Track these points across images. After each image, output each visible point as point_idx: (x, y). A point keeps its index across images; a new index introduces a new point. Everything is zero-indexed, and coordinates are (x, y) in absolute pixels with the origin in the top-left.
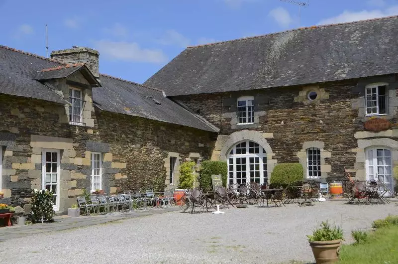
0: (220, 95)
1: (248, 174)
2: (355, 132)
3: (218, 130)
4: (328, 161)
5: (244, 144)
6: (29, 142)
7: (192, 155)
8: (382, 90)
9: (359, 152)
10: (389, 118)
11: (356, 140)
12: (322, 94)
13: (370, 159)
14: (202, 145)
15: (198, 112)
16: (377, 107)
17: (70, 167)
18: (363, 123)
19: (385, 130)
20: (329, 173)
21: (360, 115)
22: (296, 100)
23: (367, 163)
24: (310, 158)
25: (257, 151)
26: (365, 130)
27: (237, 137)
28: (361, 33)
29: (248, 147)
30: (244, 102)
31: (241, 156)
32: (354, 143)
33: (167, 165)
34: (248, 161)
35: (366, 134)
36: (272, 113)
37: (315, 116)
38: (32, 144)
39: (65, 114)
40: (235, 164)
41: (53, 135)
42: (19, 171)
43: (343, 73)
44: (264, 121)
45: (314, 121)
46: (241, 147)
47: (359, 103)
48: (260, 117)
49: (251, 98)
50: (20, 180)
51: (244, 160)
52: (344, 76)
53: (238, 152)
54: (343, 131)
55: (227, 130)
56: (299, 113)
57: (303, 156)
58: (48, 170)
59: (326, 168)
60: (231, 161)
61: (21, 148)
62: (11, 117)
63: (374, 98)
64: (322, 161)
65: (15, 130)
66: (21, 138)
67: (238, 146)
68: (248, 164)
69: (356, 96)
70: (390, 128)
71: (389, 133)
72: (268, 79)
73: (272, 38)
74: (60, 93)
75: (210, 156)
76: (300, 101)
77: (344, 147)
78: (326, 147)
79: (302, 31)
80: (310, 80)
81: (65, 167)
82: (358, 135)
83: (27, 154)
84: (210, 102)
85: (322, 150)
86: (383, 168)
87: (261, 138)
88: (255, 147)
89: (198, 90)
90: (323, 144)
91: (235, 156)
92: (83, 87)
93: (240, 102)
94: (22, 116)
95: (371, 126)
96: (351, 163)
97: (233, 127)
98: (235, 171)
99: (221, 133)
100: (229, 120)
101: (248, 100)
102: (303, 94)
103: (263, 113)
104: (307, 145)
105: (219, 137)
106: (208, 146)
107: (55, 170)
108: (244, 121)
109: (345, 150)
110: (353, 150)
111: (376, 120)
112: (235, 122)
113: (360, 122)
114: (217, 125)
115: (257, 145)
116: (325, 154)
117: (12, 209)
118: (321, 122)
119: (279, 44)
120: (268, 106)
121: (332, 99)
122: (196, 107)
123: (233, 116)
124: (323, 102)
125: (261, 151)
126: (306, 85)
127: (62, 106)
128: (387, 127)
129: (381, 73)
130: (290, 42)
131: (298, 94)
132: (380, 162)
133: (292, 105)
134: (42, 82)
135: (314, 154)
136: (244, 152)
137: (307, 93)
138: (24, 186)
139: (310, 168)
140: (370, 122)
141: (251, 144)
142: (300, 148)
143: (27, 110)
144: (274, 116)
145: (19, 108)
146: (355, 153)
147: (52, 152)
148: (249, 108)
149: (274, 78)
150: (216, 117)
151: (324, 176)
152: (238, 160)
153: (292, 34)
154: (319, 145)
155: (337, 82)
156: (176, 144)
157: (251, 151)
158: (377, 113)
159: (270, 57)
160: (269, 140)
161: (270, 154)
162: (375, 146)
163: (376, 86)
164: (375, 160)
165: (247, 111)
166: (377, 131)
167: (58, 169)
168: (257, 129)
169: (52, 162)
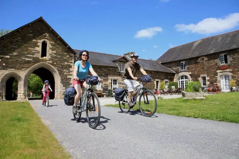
0: (175, 62)
1: (184, 86)
2: (217, 70)
3: (175, 72)
4: (208, 80)
5: (183, 76)
6: (107, 77)
7: (165, 80)
8: (226, 56)
9: (218, 77)
10: (227, 65)
11: (217, 73)
12: (206, 59)
13: (223, 79)
14: (170, 77)
15: (170, 67)
16: (224, 61)
17: (120, 83)
18: (219, 67)
19: (227, 69)
20: (209, 85)
21: (218, 65)
22: (198, 61)
23: (222, 81)
24: (203, 80)
25: (187, 78)
26: (220, 69)
27: (181, 74)
28: (222, 38)
29: (184, 77)
30: (183, 63)
31: (182, 80)
32: (216, 74)
33: (155, 83)
34: (184, 81)
35: (220, 71)
36: (191, 66)
37: (204, 66)
38: (109, 77)
39: (118, 69)
40: (181, 83)
41: (115, 75)
42: (105, 84)
43: (212, 51)
44: (188, 69)
45: (203, 68)
46: (182, 77)
47: (217, 61)
48: (187, 68)
49: (185, 62)
50: (105, 86)
51: (183, 81)
52: (212, 52)
53: (182, 79)
54: (213, 70)
55: (178, 72)
56: (199, 65)
57: (200, 79)
58: (114, 84)
59: (208, 83)
60: (179, 81)
61: (105, 78)
62: (103, 71)
63: (223, 59)
64: (207, 81)
65: (104, 74)
66: (105, 76)
67: (181, 77)
68: (184, 83)
69: (216, 58)
70: (228, 68)
71: (228, 70)
72: (190, 55)
73: (194, 43)
74: (117, 64)
75: (173, 80)
76: (199, 61)
77: (213, 76)
78: (208, 76)
79: (203, 39)
80: (202, 55)
81: (119, 83)
82: (218, 71)
83: (107, 80)
84: (173, 64)
85: (206, 77)
86: (227, 82)
87: (187, 74)
88: (186, 77)
89: (170, 60)
90: (207, 75)
91: (181, 80)
92: (125, 62)
93: (181, 63)
94: (105, 70)
95: (222, 68)
96: (216, 81)
97: (179, 71)
98: (181, 85)
99: (176, 73)
100: (178, 69)
101: (184, 62)
102: (200, 59)
103: (188, 66)
104: (202, 75)
105: (176, 74)
106: (172, 77)
107: (116, 84)
108: (183, 69)
109: (213, 77)
110: (216, 77)
111: (223, 66)
112: (180, 69)
113: (218, 67)
114: (175, 71)
115: (187, 76)
116: (207, 78)
117: (102, 93)
118: (206, 68)
119: (196, 44)
120: (189, 64)
121: (209, 60)
122: (169, 66)
123: (179, 68)
124: (206, 61)
125: (188, 78)
126: (201, 56)
127: (117, 68)
128: (227, 68)
129: (224, 50)
130: (199, 43)
131: (198, 60)
132: (226, 80)
133: (196, 63)
134: (114, 62)
135: (204, 78)
136: (183, 79)
137: (201, 59)
138: (107, 88)
139: (203, 83)
140: (221, 67)
141: (185, 76)
142: (199, 77)
143: (107, 69)
144: (191, 67)
145: (105, 69)
146: (217, 78)
147: (115, 79)
148: (184, 65)
149: (192, 55)
150: (174, 68)
151: (207, 85)
152: (182, 82)
153: (200, 41)
154: (205, 75)
155: (210, 54)
156: (158, 77)
157: (185, 78)
158: (224, 64)
159: (192, 49)
160: (190, 75)
161: (191, 79)
162: (224, 75)
163: (223, 55)
164: (224, 80)
165: (183, 66)
166: (224, 70)
167: (117, 84)
168: (186, 71)
169: (115, 82)
